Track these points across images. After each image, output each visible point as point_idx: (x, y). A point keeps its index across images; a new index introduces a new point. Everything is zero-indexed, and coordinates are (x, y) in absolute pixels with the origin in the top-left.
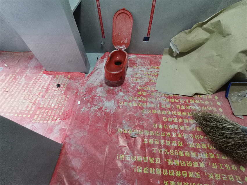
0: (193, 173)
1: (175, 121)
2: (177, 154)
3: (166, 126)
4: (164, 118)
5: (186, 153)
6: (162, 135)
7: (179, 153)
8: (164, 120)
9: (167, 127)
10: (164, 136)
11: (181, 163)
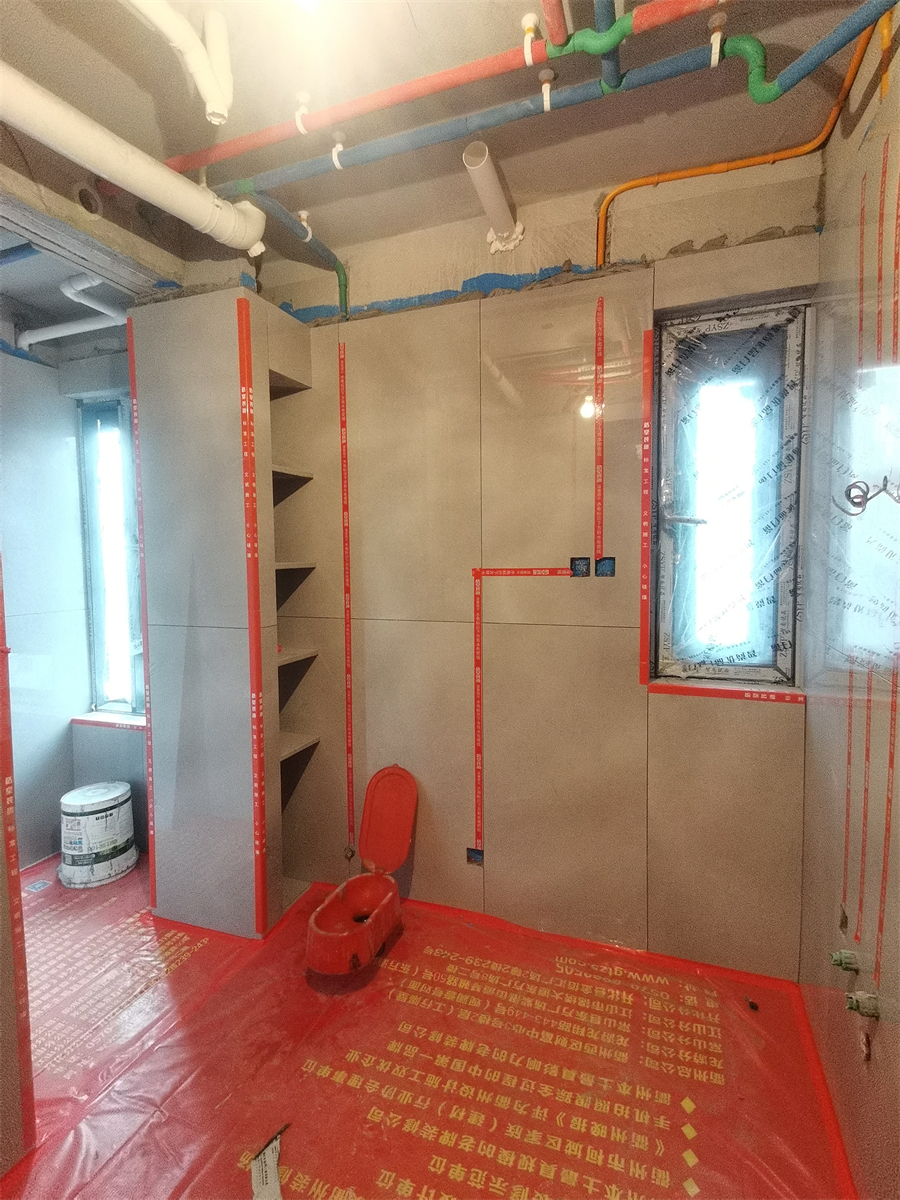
1: (473, 1184)
3: (427, 1194)
4: (435, 1157)
8: (434, 1166)
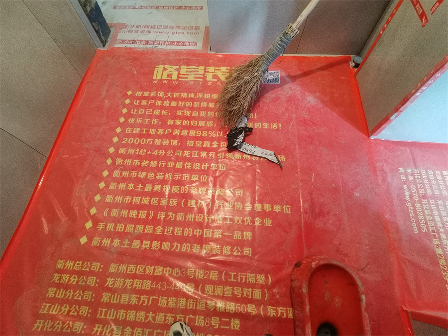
0: (185, 115)
1: (188, 175)
2: (199, 133)
3: (205, 167)
5: (186, 133)
6: (214, 153)
7: (196, 133)
9: (203, 166)
10: (211, 153)
11: (196, 123)
